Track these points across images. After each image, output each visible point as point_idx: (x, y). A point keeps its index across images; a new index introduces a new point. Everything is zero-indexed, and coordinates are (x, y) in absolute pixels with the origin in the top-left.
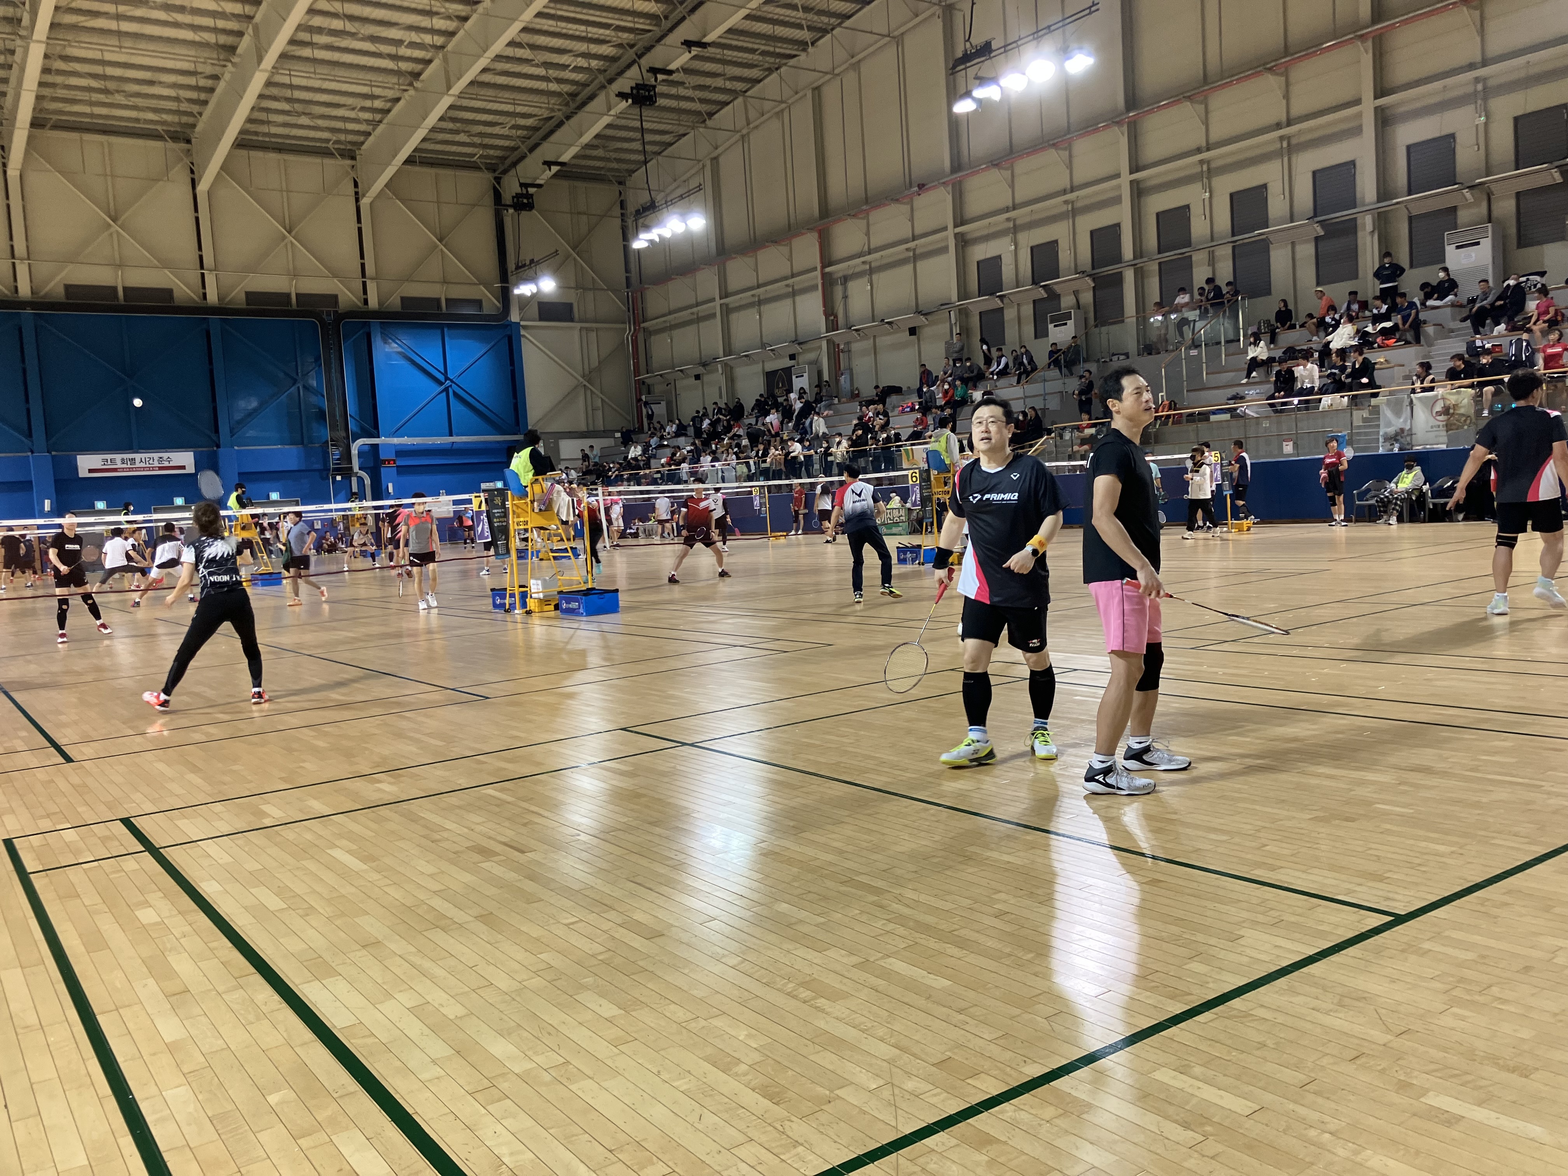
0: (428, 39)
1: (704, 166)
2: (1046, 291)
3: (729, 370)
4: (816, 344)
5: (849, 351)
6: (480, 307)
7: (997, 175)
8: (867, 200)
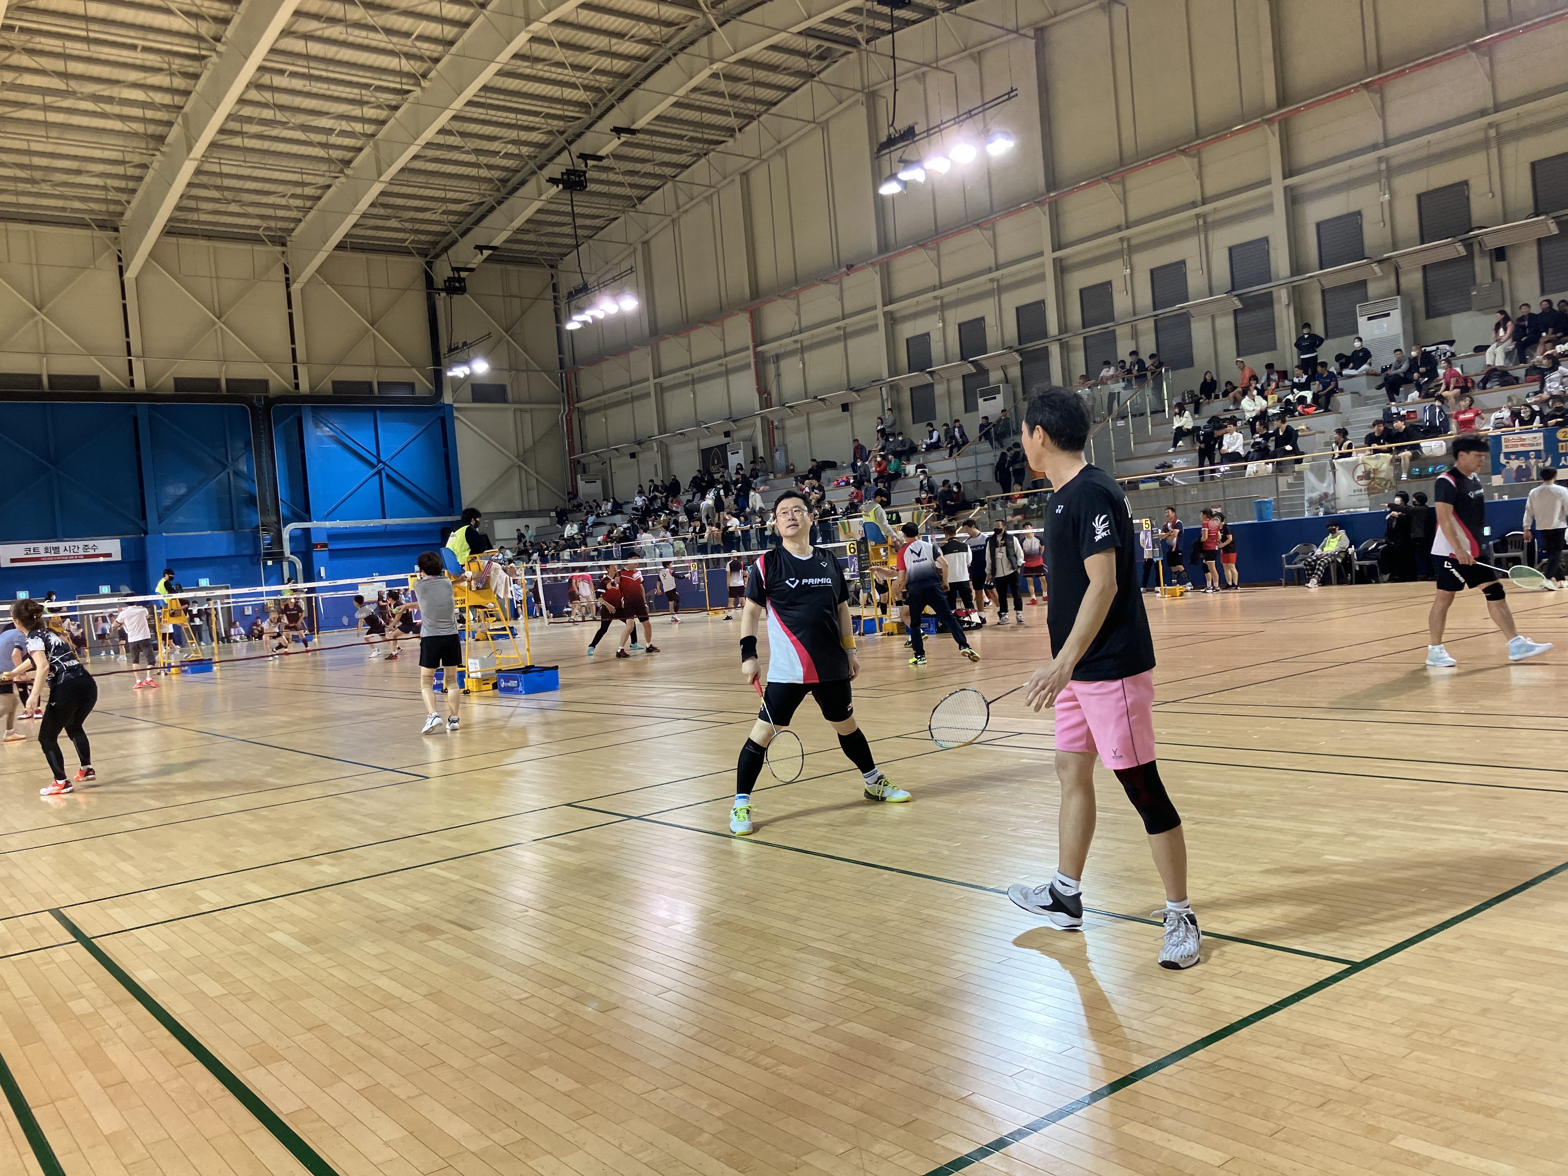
0: (358, 127)
1: (635, 250)
2: (975, 367)
3: (664, 448)
4: (750, 421)
5: (783, 428)
6: (413, 391)
7: (923, 255)
8: (796, 282)
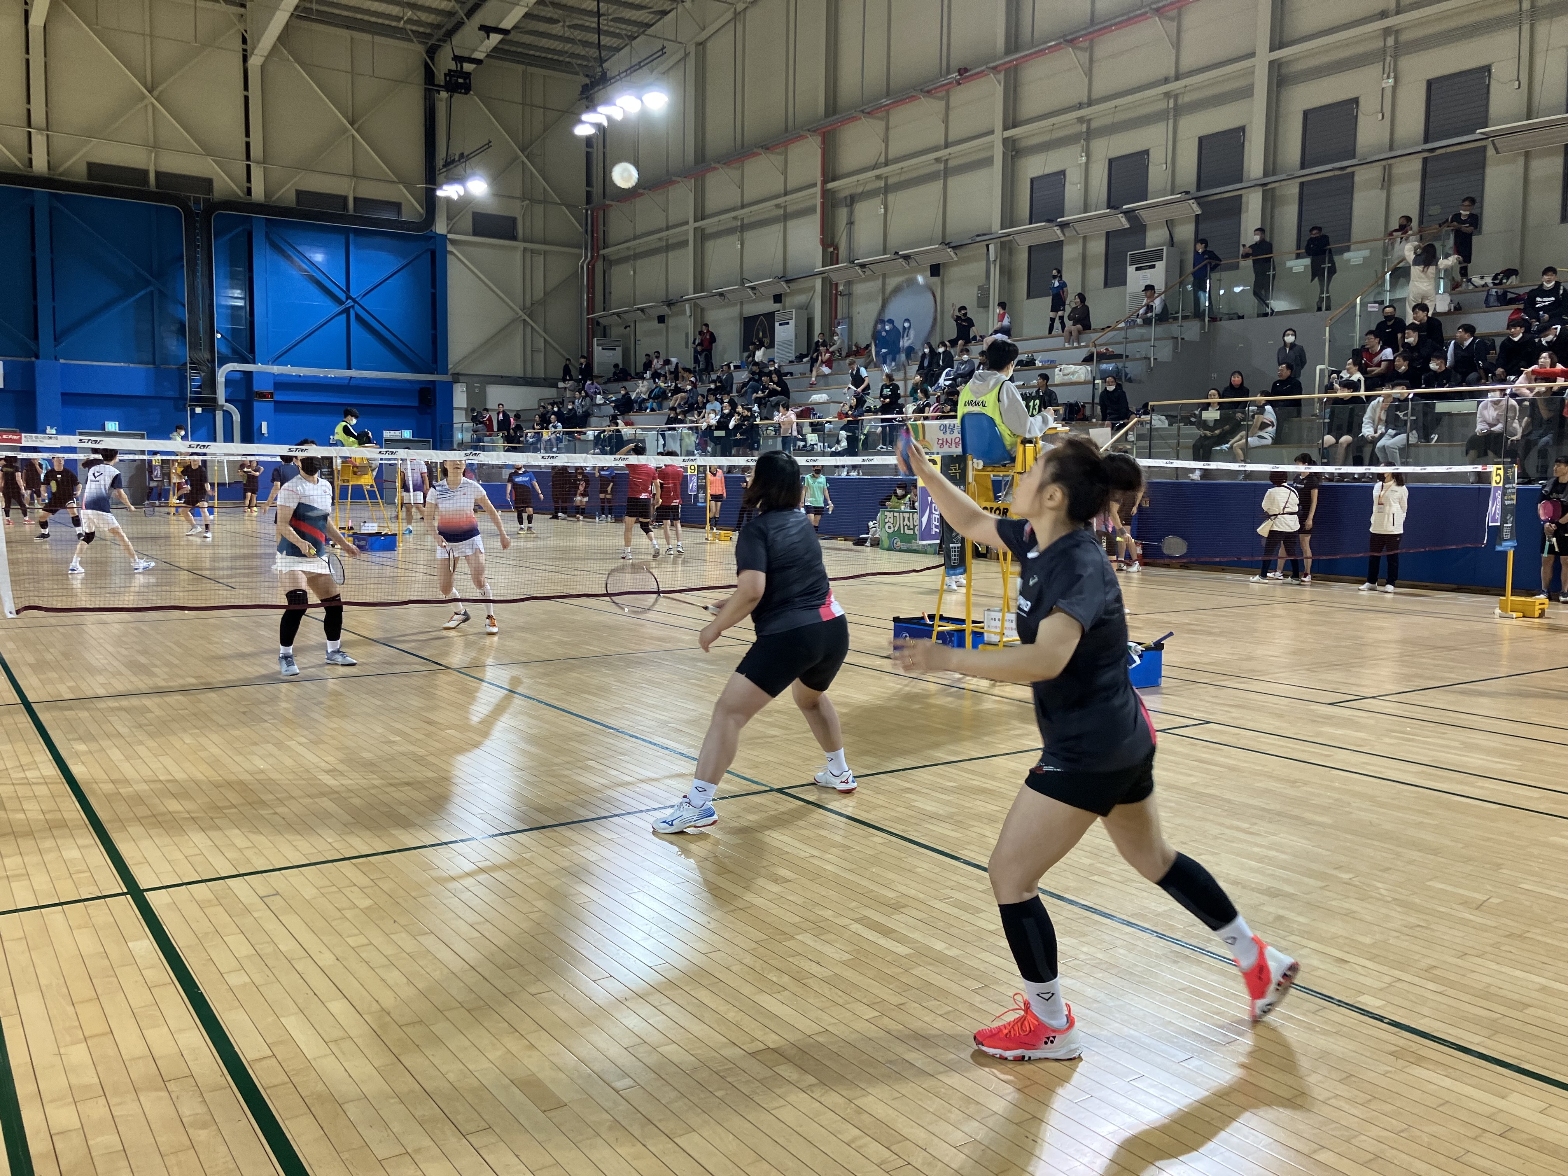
1: (687, 55)
2: (1127, 219)
3: (698, 310)
4: (807, 283)
5: (850, 294)
6: (399, 213)
7: (1070, 58)
8: (888, 94)
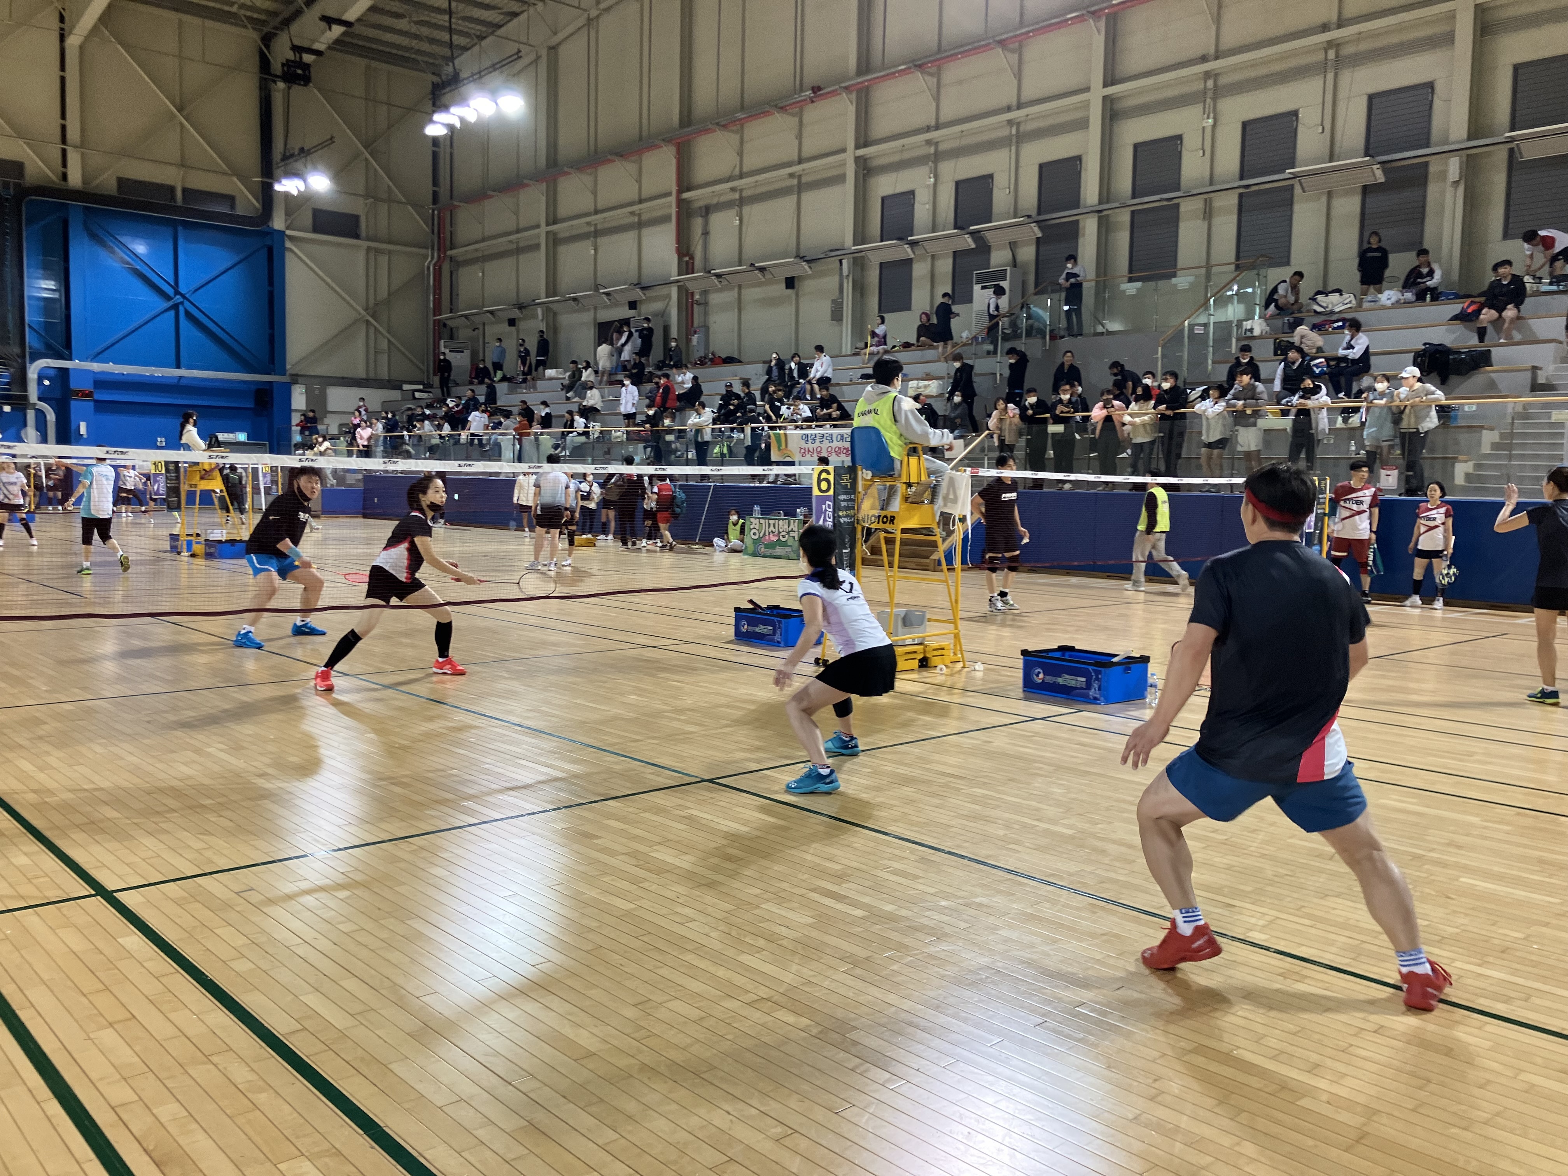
2: (975, 241)
3: (551, 314)
4: (663, 291)
5: (706, 303)
6: (233, 206)
7: (918, 82)
8: (742, 108)
